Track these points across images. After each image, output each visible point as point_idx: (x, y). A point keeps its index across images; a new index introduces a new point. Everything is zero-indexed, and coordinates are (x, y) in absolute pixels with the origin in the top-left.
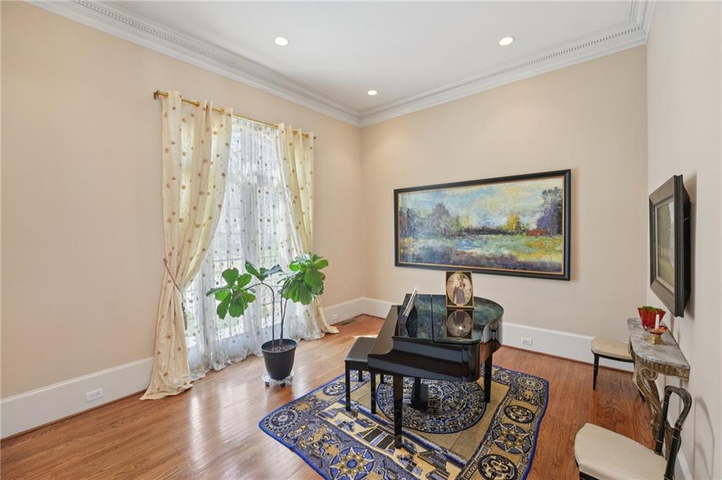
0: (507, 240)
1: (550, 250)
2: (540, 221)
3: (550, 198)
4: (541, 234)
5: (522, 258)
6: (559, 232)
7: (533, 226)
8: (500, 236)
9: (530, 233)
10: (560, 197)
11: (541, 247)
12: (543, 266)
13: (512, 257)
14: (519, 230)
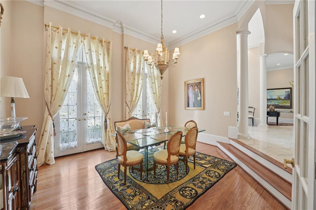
0: (277, 101)
1: (287, 103)
2: (285, 97)
3: (287, 93)
4: (285, 100)
5: (280, 105)
6: (289, 99)
7: (283, 98)
8: (275, 100)
9: (282, 100)
10: (290, 93)
11: (285, 102)
12: (285, 106)
13: (278, 104)
14: (280, 99)
